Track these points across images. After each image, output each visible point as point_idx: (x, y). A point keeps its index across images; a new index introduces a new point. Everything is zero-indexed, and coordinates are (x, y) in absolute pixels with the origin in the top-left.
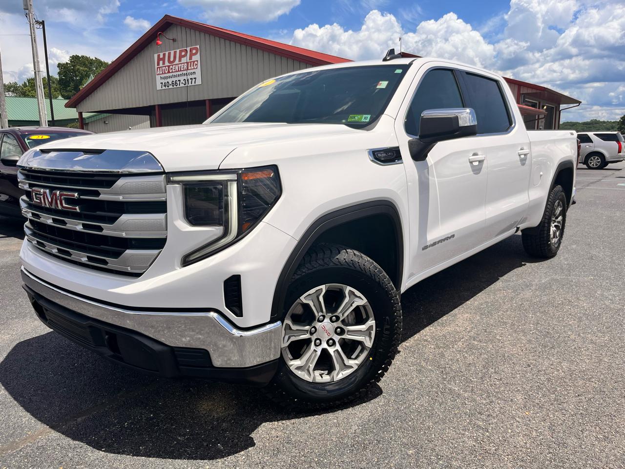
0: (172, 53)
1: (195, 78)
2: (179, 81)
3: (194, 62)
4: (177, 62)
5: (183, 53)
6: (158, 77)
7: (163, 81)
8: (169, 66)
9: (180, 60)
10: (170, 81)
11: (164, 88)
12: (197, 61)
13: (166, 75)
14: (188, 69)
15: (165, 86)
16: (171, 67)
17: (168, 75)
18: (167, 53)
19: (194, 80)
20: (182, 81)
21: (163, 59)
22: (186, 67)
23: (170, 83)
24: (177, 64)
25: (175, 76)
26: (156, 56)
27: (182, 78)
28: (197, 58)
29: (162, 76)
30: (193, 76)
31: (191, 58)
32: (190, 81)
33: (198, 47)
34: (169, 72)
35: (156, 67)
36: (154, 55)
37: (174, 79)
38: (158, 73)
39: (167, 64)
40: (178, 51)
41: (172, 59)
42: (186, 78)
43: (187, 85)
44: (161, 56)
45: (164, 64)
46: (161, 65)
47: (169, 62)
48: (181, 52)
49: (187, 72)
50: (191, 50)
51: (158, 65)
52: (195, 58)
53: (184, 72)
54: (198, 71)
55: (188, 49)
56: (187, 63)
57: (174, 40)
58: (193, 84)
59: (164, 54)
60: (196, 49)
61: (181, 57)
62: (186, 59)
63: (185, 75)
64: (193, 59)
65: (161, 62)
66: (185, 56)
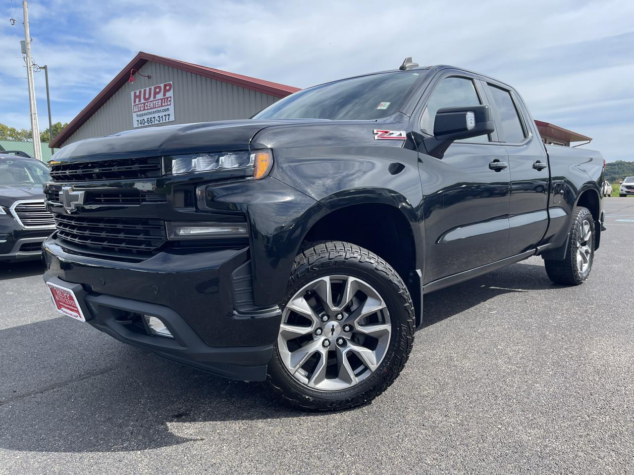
0: (148, 89)
1: (169, 115)
2: (154, 118)
3: (167, 98)
4: (152, 99)
5: (158, 90)
6: (134, 115)
7: (139, 119)
8: (144, 104)
9: (155, 97)
10: (145, 118)
11: (140, 125)
12: (171, 97)
13: (141, 113)
14: (162, 106)
15: (141, 123)
16: (147, 104)
17: (143, 112)
18: (143, 90)
19: (167, 117)
20: (157, 118)
21: (139, 97)
22: (160, 103)
23: (146, 120)
24: (152, 101)
25: (150, 113)
26: (132, 93)
27: (156, 115)
28: (170, 94)
29: (139, 113)
30: (167, 113)
31: (164, 95)
32: (164, 117)
33: (171, 83)
34: (144, 109)
35: (133, 104)
37: (149, 116)
38: (135, 110)
39: (143, 101)
40: (153, 88)
41: (147, 96)
42: (161, 114)
43: (161, 122)
44: (138, 94)
45: (140, 101)
46: (137, 102)
47: (145, 99)
48: (155, 88)
49: (161, 108)
50: (165, 86)
51: (135, 102)
52: (168, 94)
53: (158, 109)
54: (171, 108)
55: (162, 86)
56: (162, 99)
57: (149, 77)
58: (167, 121)
59: (140, 92)
60: (170, 85)
61: (156, 93)
62: (160, 96)
63: (159, 111)
64: (167, 96)
65: (137, 100)
66: (159, 93)
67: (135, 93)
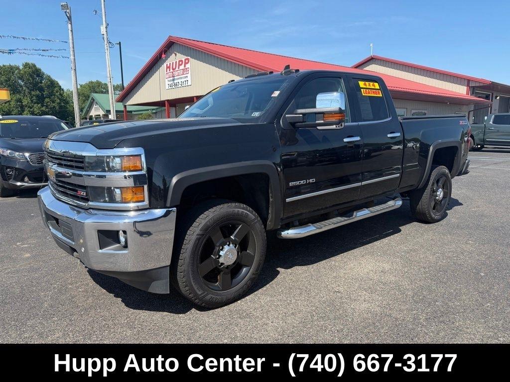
0: (174, 62)
3: (187, 69)
4: (177, 69)
5: (181, 63)
6: (166, 80)
7: (169, 83)
8: (172, 72)
9: (179, 68)
11: (170, 88)
12: (189, 68)
13: (171, 79)
14: (183, 74)
15: (170, 86)
16: (174, 73)
18: (172, 63)
19: (187, 82)
20: (180, 83)
21: (169, 67)
22: (182, 72)
23: (173, 84)
24: (177, 71)
26: (165, 65)
27: (179, 81)
28: (188, 66)
29: (168, 79)
30: (185, 79)
31: (185, 66)
32: (185, 82)
34: (172, 76)
35: (165, 73)
38: (167, 77)
39: (171, 70)
41: (174, 67)
42: (182, 80)
43: (183, 85)
45: (170, 71)
46: (168, 71)
47: (173, 69)
48: (179, 61)
49: (183, 76)
50: (185, 60)
51: (167, 71)
53: (181, 76)
54: (189, 75)
55: (183, 60)
56: (183, 70)
57: (175, 54)
58: (186, 85)
59: (170, 64)
60: (188, 59)
61: (180, 65)
62: (182, 67)
63: (181, 78)
64: (186, 67)
65: (168, 70)
66: (181, 65)
67: (167, 65)
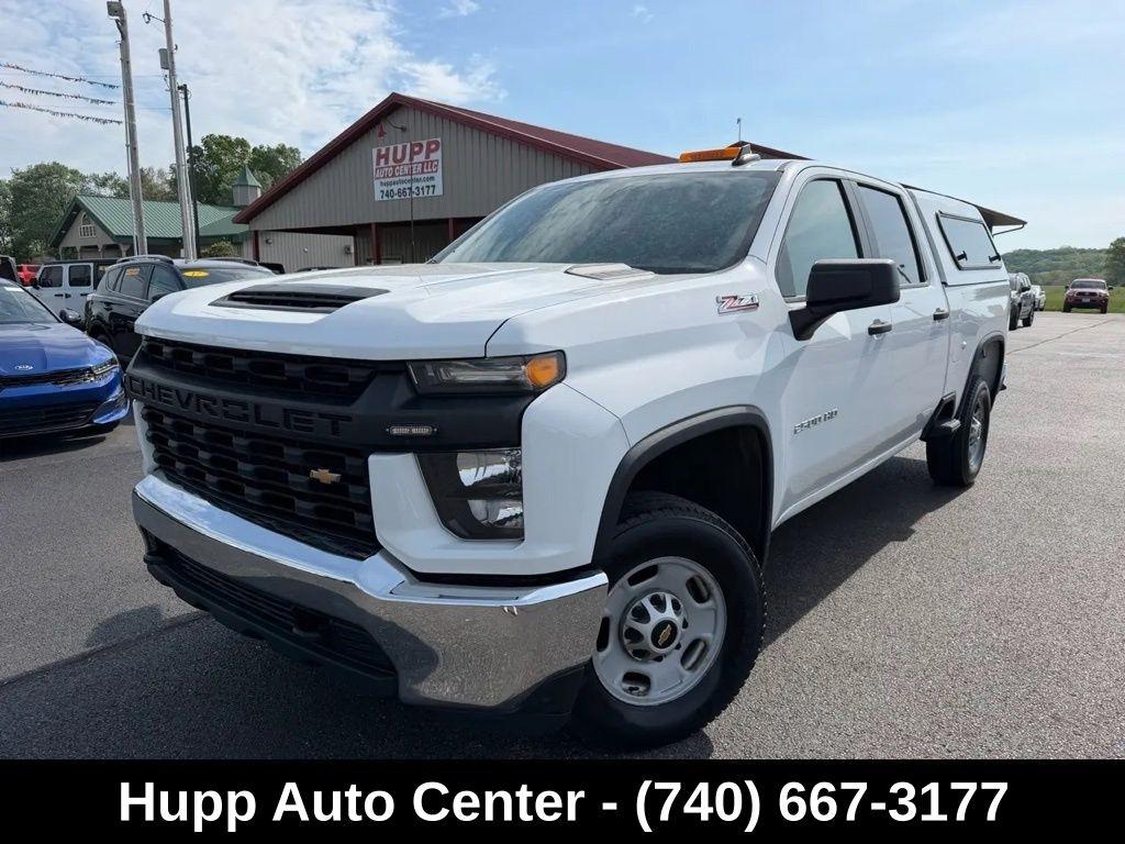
0: (400, 147)
1: (434, 186)
2: (409, 189)
3: (432, 162)
4: (407, 161)
5: (416, 149)
6: (377, 183)
7: (385, 188)
8: (394, 167)
9: (411, 159)
10: (395, 188)
11: (385, 198)
12: (437, 161)
14: (423, 172)
15: (387, 195)
16: (398, 168)
18: (392, 148)
19: (431, 189)
20: (414, 189)
21: (386, 157)
22: (419, 169)
23: (396, 192)
24: (406, 165)
25: (403, 182)
26: (375, 151)
27: (413, 186)
28: (436, 156)
29: (383, 181)
30: (431, 183)
31: (427, 156)
32: (426, 190)
33: (439, 140)
34: (393, 176)
35: (375, 167)
36: (372, 149)
37: (401, 186)
38: (378, 176)
39: (391, 163)
40: (408, 145)
41: (399, 156)
42: (420, 185)
43: (421, 195)
44: (383, 152)
45: (387, 162)
46: (382, 164)
47: (395, 160)
48: (413, 146)
49: (422, 176)
50: (429, 144)
51: (378, 164)
52: (433, 156)
53: (417, 177)
54: (438, 176)
55: (424, 143)
56: (423, 163)
57: (403, 129)
58: (431, 194)
59: (388, 150)
60: (437, 143)
61: (413, 153)
62: (420, 158)
63: (418, 180)
64: (431, 159)
65: (382, 161)
66: (418, 153)
67: (379, 151)
